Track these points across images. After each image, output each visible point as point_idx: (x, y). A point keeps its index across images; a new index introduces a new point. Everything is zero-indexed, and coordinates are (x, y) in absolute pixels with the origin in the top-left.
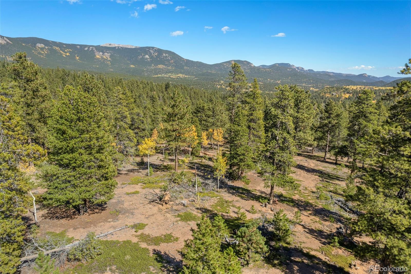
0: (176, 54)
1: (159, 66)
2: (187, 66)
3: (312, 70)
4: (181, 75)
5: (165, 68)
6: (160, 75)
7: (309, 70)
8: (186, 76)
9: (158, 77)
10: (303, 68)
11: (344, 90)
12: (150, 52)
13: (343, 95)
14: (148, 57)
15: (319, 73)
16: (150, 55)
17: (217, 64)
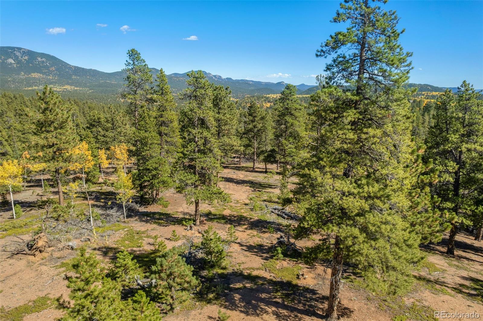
0: (58, 59)
1: (32, 74)
2: (76, 75)
3: (230, 79)
4: (68, 87)
5: (43, 78)
6: (36, 88)
7: (227, 78)
8: (76, 88)
9: (33, 90)
10: (220, 76)
11: (264, 99)
12: (14, 54)
13: (264, 104)
14: (13, 62)
15: (238, 81)
16: (16, 58)
17: (118, 72)
